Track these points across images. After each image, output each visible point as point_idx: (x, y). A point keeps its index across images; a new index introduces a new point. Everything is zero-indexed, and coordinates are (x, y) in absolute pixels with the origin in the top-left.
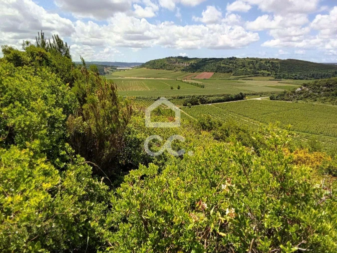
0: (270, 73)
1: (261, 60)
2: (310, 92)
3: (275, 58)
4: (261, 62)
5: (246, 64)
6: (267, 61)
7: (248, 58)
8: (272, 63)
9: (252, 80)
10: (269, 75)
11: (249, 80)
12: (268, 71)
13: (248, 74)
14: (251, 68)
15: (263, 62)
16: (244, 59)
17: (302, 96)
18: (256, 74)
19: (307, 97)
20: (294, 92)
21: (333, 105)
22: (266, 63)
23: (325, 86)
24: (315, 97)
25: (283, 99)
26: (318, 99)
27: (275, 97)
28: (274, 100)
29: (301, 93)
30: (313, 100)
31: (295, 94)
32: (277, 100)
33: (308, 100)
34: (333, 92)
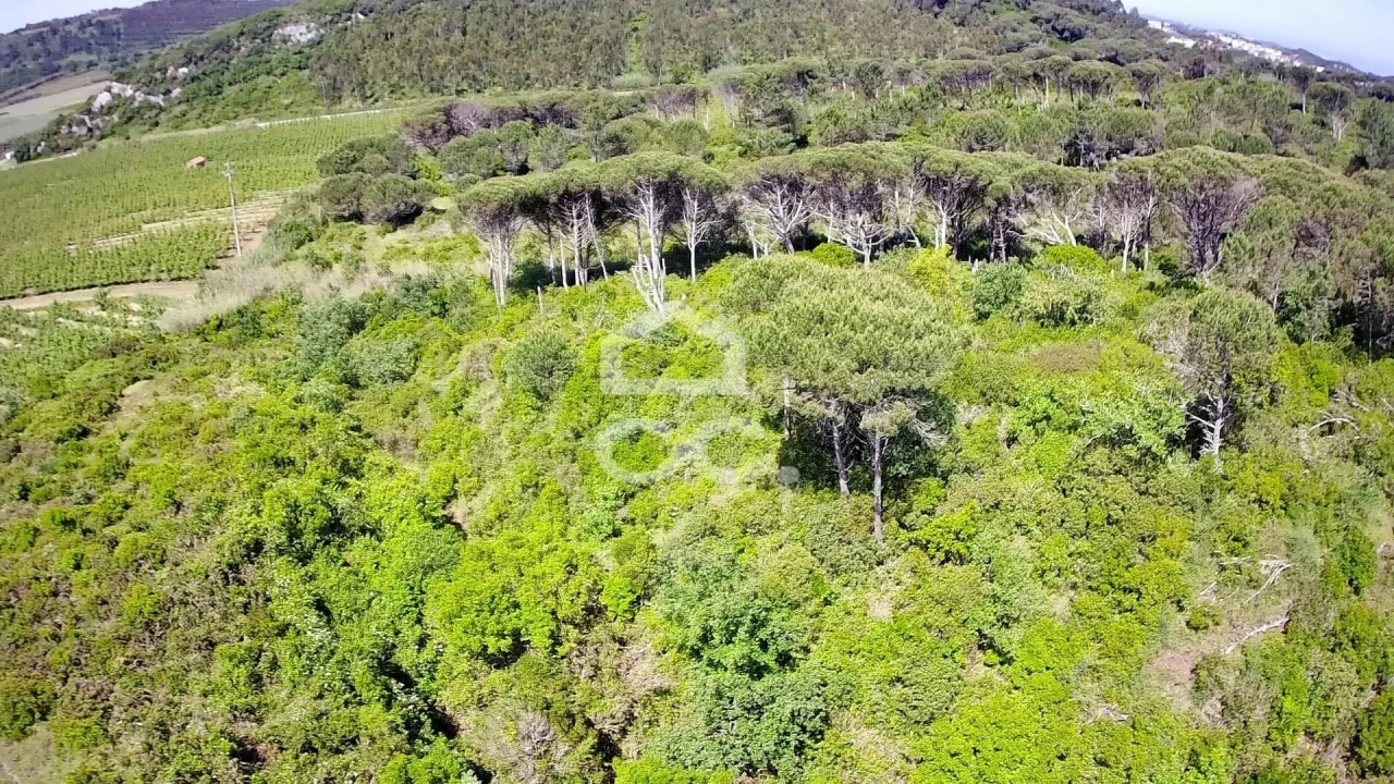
0: (94, 58)
1: (67, 22)
2: (140, 97)
3: (110, 7)
4: (68, 28)
5: (23, 48)
6: (85, 22)
7: (29, 27)
8: (101, 24)
9: (38, 96)
10: (91, 65)
11: (30, 98)
12: (89, 51)
13: (29, 80)
14: (36, 57)
15: (73, 28)
16: (16, 32)
17: (115, 117)
18: (51, 72)
19: (130, 119)
20: (89, 112)
21: (208, 127)
22: (82, 27)
23: (183, 65)
24: (155, 112)
25: (56, 149)
26: (163, 116)
27: (32, 148)
28: (29, 159)
29: (110, 108)
30: (147, 127)
31: (91, 119)
32: (39, 155)
33: (132, 130)
34: (210, 82)
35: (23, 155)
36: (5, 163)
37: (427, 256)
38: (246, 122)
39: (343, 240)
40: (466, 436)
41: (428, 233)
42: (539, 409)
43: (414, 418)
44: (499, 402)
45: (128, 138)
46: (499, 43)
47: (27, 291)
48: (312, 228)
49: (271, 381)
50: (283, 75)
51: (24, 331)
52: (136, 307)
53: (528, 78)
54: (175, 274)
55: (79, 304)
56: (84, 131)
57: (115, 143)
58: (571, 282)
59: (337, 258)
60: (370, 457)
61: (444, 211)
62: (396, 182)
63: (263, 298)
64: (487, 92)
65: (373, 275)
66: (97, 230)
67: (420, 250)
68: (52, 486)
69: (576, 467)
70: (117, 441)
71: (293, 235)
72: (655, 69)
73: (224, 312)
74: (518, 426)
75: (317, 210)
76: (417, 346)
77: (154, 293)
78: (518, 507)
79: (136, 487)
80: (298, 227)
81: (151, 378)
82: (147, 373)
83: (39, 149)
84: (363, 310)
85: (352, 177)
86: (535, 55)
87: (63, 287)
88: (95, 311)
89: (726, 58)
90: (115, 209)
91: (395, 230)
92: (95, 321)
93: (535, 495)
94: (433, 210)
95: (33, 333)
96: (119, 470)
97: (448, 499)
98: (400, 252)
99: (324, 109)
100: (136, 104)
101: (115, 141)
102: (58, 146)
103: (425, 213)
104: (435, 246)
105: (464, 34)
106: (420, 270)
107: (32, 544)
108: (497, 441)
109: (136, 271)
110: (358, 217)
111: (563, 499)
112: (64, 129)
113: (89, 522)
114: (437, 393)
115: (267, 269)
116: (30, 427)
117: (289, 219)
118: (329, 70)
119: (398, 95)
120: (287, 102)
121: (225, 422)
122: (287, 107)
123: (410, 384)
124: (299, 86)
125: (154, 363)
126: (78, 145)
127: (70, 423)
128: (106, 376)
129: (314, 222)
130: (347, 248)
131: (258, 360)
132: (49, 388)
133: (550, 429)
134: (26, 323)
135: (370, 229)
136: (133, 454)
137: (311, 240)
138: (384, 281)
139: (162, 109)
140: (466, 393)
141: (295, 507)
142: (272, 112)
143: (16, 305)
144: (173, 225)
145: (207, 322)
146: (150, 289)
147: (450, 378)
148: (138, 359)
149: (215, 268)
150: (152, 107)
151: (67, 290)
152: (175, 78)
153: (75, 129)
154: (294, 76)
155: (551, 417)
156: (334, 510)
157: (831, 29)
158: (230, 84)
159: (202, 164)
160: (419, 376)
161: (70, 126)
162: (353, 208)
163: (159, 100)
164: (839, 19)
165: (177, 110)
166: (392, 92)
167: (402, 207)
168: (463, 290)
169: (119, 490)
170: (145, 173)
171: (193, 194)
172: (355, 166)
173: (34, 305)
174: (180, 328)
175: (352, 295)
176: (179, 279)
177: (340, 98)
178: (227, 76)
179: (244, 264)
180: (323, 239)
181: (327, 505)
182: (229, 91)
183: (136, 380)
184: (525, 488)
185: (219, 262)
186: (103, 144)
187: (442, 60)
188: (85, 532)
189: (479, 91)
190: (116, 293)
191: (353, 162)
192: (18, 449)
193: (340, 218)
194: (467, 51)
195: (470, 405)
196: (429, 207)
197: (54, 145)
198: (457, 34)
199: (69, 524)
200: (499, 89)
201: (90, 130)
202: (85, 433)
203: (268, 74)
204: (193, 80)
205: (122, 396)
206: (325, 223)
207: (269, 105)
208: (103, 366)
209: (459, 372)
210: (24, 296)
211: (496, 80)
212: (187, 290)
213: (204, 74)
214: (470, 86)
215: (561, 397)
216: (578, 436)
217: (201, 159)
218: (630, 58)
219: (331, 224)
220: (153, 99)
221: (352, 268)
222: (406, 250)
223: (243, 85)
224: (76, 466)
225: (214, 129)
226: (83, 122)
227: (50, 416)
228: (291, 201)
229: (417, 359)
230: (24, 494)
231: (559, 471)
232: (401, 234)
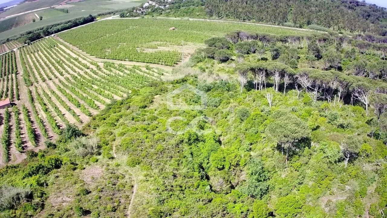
2: (157, 6)
17: (150, 10)
19: (154, 11)
20: (142, 7)
21: (176, 17)
26: (163, 12)
27: (125, 14)
28: (124, 17)
29: (148, 7)
30: (158, 14)
31: (143, 9)
32: (127, 17)
33: (154, 14)
34: (177, 5)
35: (122, 16)
36: (117, 17)
37: (228, 72)
38: (187, 18)
39: (207, 64)
40: (226, 124)
41: (229, 66)
43: (217, 116)
44: (234, 119)
45: (153, 16)
47: (126, 59)
48: (202, 59)
49: (188, 102)
50: (197, 6)
51: (126, 71)
52: (156, 71)
53: (262, 18)
54: (166, 64)
55: (140, 66)
56: (141, 12)
57: (149, 17)
58: (258, 89)
59: (207, 68)
60: (207, 125)
61: (234, 60)
62: (223, 52)
63: (188, 76)
64: (251, 20)
65: (214, 76)
66: (145, 45)
67: (227, 70)
68: (139, 119)
70: (154, 111)
71: (197, 60)
72: (295, 22)
73: (179, 79)
74: (236, 125)
75: (203, 54)
76: (221, 100)
77: (161, 68)
78: (232, 141)
79: (159, 123)
80: (198, 58)
81: (161, 94)
82: (159, 93)
83: (127, 15)
84: (211, 87)
85: (213, 48)
87: (136, 60)
88: (144, 69)
89: (313, 22)
90: (150, 39)
91: (222, 63)
92: (145, 72)
93: (236, 139)
94: (232, 59)
95: (128, 72)
96: (155, 118)
98: (222, 69)
99: (208, 18)
100: (156, 7)
101: (150, 17)
102: (133, 15)
103: (229, 60)
104: (231, 69)
106: (224, 76)
109: (156, 61)
110: (213, 58)
112: (135, 11)
113: (149, 129)
114: (223, 112)
115: (190, 68)
116: (132, 102)
117: (196, 56)
118: (210, 8)
119: (228, 17)
120: (198, 14)
121: (178, 113)
122: (198, 16)
123: (218, 109)
124: (201, 10)
125: (161, 91)
126: (138, 16)
127: (142, 104)
128: (150, 92)
129: (202, 57)
130: (209, 66)
131: (186, 95)
132: (136, 93)
134: (126, 69)
135: (216, 61)
136: (158, 115)
137: (201, 62)
138: (217, 78)
139: (163, 10)
140: (228, 115)
141: (190, 135)
142: (194, 16)
143: (123, 63)
144: (166, 49)
145: (174, 81)
146: (159, 66)
147: (226, 109)
148: (158, 89)
149: (177, 64)
150: (161, 9)
151: (137, 62)
152: (167, 2)
153: (138, 11)
154: (200, 7)
156: (197, 136)
158: (183, 6)
159: (174, 29)
160: (219, 107)
161: (137, 10)
162: (212, 56)
163: (163, 7)
165: (168, 11)
166: (226, 16)
167: (224, 58)
168: (234, 86)
169: (155, 123)
170: (158, 29)
171: (172, 40)
172: (214, 45)
173: (128, 64)
174: (168, 81)
175: (209, 81)
176: (167, 65)
177: (212, 15)
178: (182, 4)
179: (184, 66)
180: (204, 61)
181: (196, 135)
182: (182, 8)
183: (157, 94)
184: (234, 138)
185: (178, 63)
186: (146, 17)
187: (240, 10)
188: (148, 131)
189: (249, 20)
190: (151, 66)
191: (214, 44)
192: (129, 107)
193: (209, 57)
194: (247, 9)
195: (228, 117)
196: (231, 58)
197: (131, 14)
199: (145, 129)
200: (255, 20)
201: (142, 12)
202: (146, 106)
203: (193, 5)
204: (172, 3)
205: (154, 98)
206: (205, 57)
207: (193, 14)
208: (149, 90)
209: (228, 109)
210: (125, 61)
211: (254, 17)
212: (169, 69)
213: (175, 2)
214: (247, 18)
216: (246, 130)
217: (173, 28)
218: (289, 18)
219: (207, 58)
220: (161, 7)
221: (210, 73)
222: (224, 69)
223: (186, 7)
224: (145, 115)
225: (177, 19)
226: (140, 10)
228: (197, 51)
229: (220, 103)
230: (133, 119)
232: (223, 64)
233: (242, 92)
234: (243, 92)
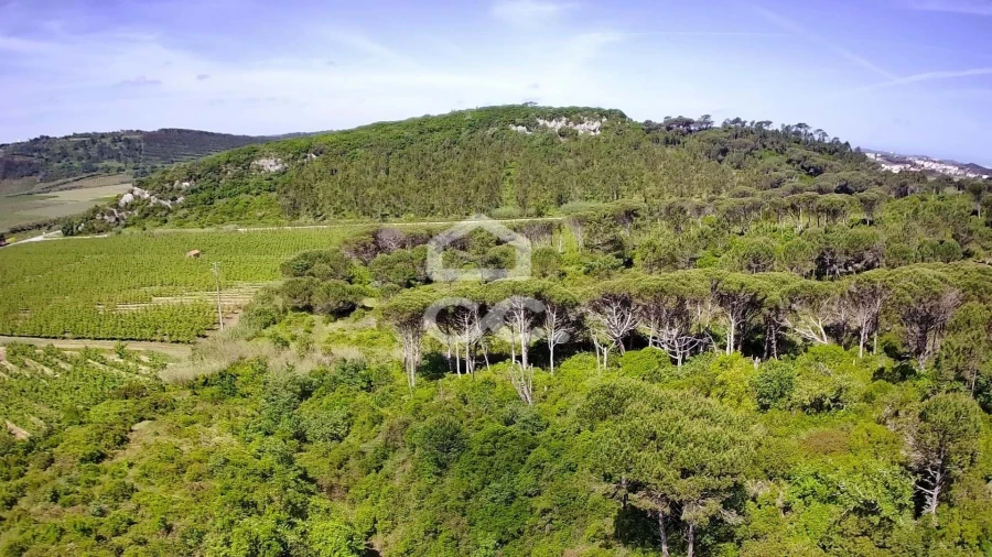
0: (122, 165)
1: (103, 136)
2: (154, 200)
3: (135, 129)
4: (103, 140)
5: (70, 150)
6: (116, 137)
7: (75, 135)
8: (128, 141)
9: (81, 187)
10: (120, 170)
11: (75, 188)
12: (119, 160)
13: (74, 175)
14: (80, 159)
15: (107, 141)
16: (66, 138)
17: (136, 213)
18: (91, 171)
19: (147, 215)
21: (203, 227)
22: (114, 141)
23: (186, 180)
24: (164, 212)
25: (93, 230)
26: (170, 216)
27: (75, 227)
28: (72, 234)
29: (132, 205)
30: (158, 223)
31: (119, 212)
32: (79, 233)
33: (148, 224)
34: (204, 194)
35: (68, 231)
36: (56, 235)
37: (359, 341)
38: (231, 227)
39: (296, 326)
40: (385, 490)
41: (359, 325)
42: (439, 474)
43: (347, 469)
44: (409, 466)
45: (144, 229)
46: (412, 181)
47: (66, 335)
48: (275, 315)
49: (241, 434)
50: (257, 194)
51: (63, 365)
52: (145, 359)
53: (432, 208)
54: (174, 338)
55: (103, 351)
56: (113, 220)
57: (135, 232)
58: (463, 371)
59: (294, 338)
60: (314, 500)
61: (371, 309)
62: (337, 285)
63: (238, 364)
64: (403, 217)
65: (319, 355)
66: (119, 297)
67: (354, 337)
68: (76, 496)
69: (465, 520)
70: (125, 468)
71: (262, 319)
72: (523, 204)
73: (210, 373)
74: (423, 486)
75: (279, 301)
76: (350, 415)
77: (159, 350)
78: (421, 546)
79: (138, 507)
80: (265, 313)
81: (153, 419)
82: (149, 415)
83: (80, 228)
84: (311, 382)
85: (305, 280)
86: (438, 191)
87: (92, 336)
88: (115, 358)
89: (573, 195)
90: (133, 282)
91: (336, 320)
92: (115, 365)
93: (435, 538)
94: (363, 307)
95: (68, 367)
96: (127, 492)
97: (370, 534)
98: (338, 337)
99: (287, 222)
100: (151, 205)
101: (136, 230)
102: (93, 228)
103: (357, 310)
104: (364, 334)
105: (387, 173)
106: (352, 353)
107: (58, 540)
108: (407, 495)
109: (147, 332)
110: (309, 309)
111: (455, 542)
112: (98, 217)
113: (102, 531)
114: (363, 453)
115: (242, 342)
116: (62, 445)
117: (258, 307)
118: (291, 194)
119: (340, 215)
120: (260, 214)
121: (205, 467)
122: (260, 218)
123: (344, 444)
124: (269, 204)
125: (156, 408)
126: (108, 229)
127: (90, 449)
128: (120, 414)
129: (277, 310)
130: (300, 332)
131: (233, 415)
132: (78, 418)
133: (447, 491)
134: (64, 359)
135: (318, 318)
136: (137, 480)
137: (275, 323)
138: (326, 360)
139: (169, 211)
140: (385, 457)
141: (255, 542)
142: (249, 221)
143: (58, 344)
144: (174, 301)
145: (197, 379)
146: (155, 347)
147: (373, 442)
148: (145, 403)
149: (205, 337)
150: (163, 208)
151: (95, 339)
152: (180, 189)
153: (106, 217)
154: (265, 196)
155: (448, 480)
156: (284, 545)
157: (648, 174)
158: (219, 198)
159: (197, 255)
160: (350, 439)
161: (103, 215)
162: (306, 302)
163: (168, 203)
164: (653, 168)
165: (181, 213)
166: (335, 213)
167: (341, 305)
168: (384, 373)
169: (126, 507)
170: (156, 257)
171: (190, 279)
172: (309, 271)
173: (71, 347)
174: (176, 381)
175: (304, 369)
176: (178, 342)
177: (298, 215)
178: (218, 192)
179: (225, 337)
180: (283, 323)
181: (279, 541)
182: (218, 202)
183: (142, 419)
184: (427, 533)
185: (207, 333)
186: (126, 231)
187: (372, 191)
188: (99, 538)
189: (397, 216)
190: (131, 347)
191: (306, 268)
192: (51, 461)
193: (296, 309)
194: (389, 187)
195: (388, 465)
196: (360, 304)
197: (90, 227)
198: (383, 173)
199: (86, 531)
200: (412, 215)
201: (117, 219)
202: (103, 457)
203: (247, 193)
204: (193, 192)
205: (132, 431)
206: (285, 311)
207: (247, 216)
208: (118, 406)
209: (380, 440)
210: (64, 338)
211: (410, 208)
212: (183, 351)
213: (201, 188)
214: (391, 212)
215: (456, 468)
216: (468, 497)
217: (197, 251)
218: (505, 195)
219: (289, 312)
220: (163, 202)
221: (304, 348)
222: (344, 336)
223: (229, 199)
224: (94, 483)
225: (207, 230)
226: (112, 214)
227: (77, 439)
228: (262, 293)
229: (349, 425)
230: (55, 497)
231: (453, 522)
232: (340, 323)
233: (413, 384)
234: (419, 386)
